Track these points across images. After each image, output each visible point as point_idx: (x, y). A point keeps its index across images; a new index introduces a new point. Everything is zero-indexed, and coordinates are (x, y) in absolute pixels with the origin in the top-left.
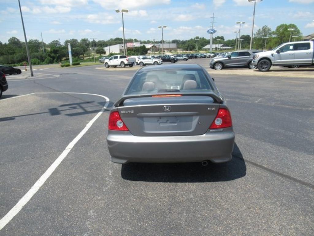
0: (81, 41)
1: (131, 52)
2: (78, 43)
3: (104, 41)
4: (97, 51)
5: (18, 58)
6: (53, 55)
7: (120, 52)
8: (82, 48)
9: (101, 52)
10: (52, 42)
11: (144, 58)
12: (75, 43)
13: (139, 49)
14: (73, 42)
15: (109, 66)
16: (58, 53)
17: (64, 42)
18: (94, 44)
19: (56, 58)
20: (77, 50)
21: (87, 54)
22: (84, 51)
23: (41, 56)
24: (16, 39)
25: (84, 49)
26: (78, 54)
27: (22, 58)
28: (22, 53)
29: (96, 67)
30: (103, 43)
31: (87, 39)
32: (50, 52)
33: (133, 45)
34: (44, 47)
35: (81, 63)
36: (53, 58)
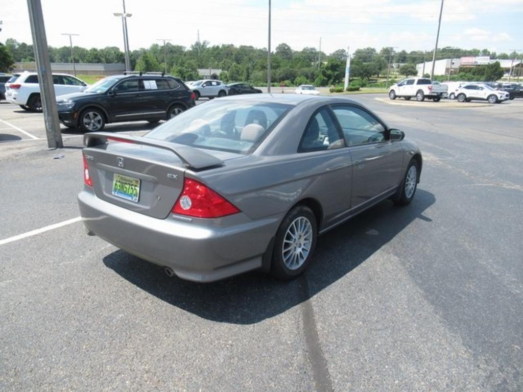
0: (381, 51)
1: (467, 74)
2: (375, 55)
3: (421, 52)
4: (402, 71)
5: (281, 75)
6: (329, 72)
7: (445, 73)
8: (378, 64)
9: (409, 71)
10: (337, 52)
11: (468, 87)
12: (370, 54)
13: (484, 69)
14: (368, 53)
15: (395, 97)
16: (337, 69)
17: (354, 52)
18: (403, 57)
19: (333, 78)
20: (368, 66)
21: (384, 74)
22: (380, 69)
23: (313, 74)
24: (287, 46)
25: (380, 65)
26: (368, 73)
27: (287, 75)
28: (288, 67)
29: (377, 96)
30: (419, 56)
31: (392, 48)
32: (326, 68)
33: (474, 61)
34: (321, 59)
35: (361, 89)
36: (329, 77)
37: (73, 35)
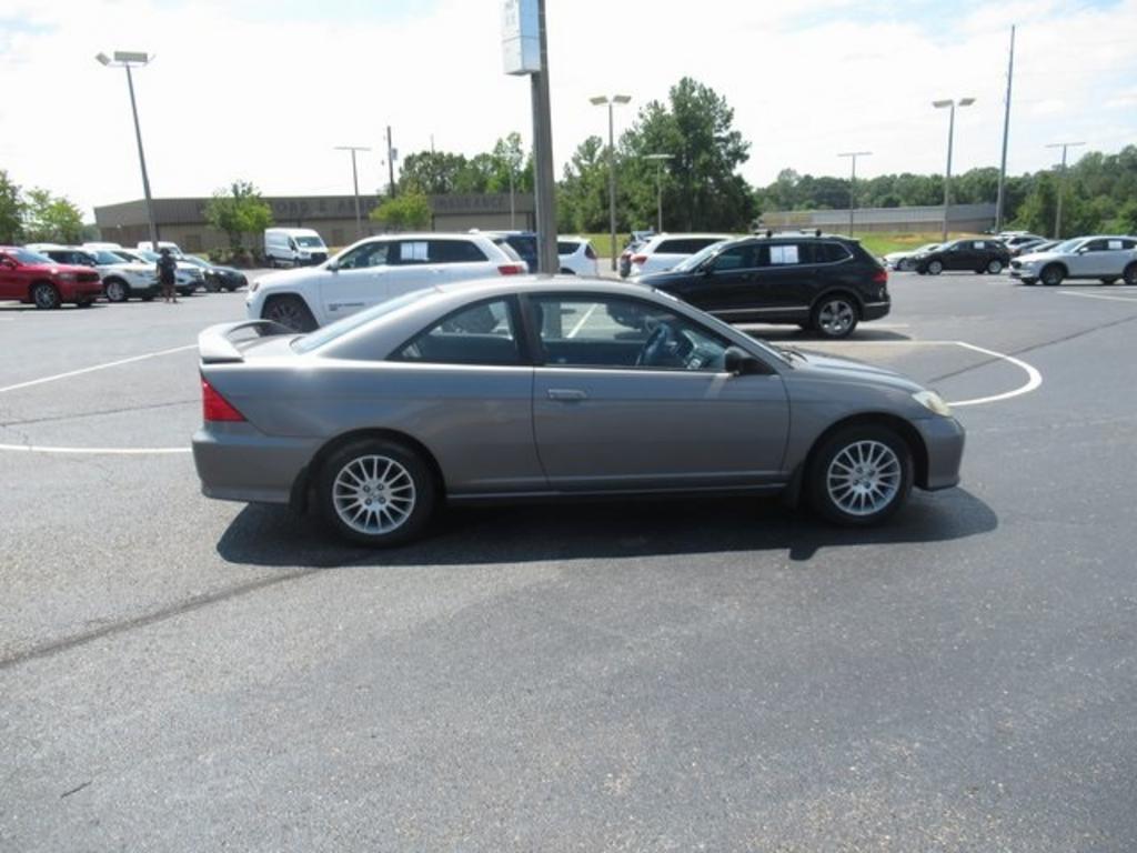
37: (860, 154)
